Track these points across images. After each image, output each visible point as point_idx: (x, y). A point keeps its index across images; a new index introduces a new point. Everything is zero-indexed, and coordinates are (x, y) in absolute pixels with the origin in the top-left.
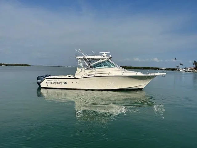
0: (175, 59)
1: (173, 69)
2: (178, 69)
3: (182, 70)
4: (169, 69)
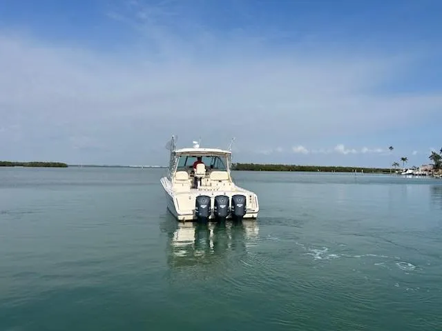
0: (391, 148)
1: (386, 171)
2: (397, 170)
3: (407, 172)
4: (377, 171)
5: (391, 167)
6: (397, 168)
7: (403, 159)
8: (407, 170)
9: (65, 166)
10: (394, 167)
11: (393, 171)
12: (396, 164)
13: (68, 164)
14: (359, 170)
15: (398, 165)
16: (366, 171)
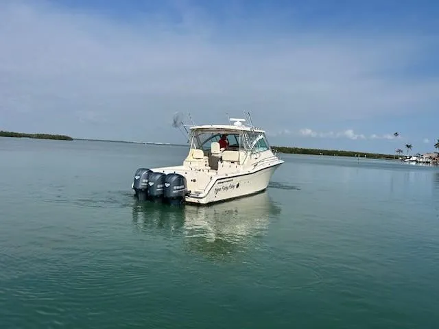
0: (396, 134)
1: (390, 157)
2: (401, 157)
3: (411, 159)
4: (379, 156)
5: (394, 153)
6: (401, 154)
7: (408, 146)
8: (410, 157)
9: (71, 139)
10: (397, 154)
11: (397, 158)
12: (400, 151)
13: (73, 138)
14: (362, 155)
15: (402, 151)
16: (369, 156)
